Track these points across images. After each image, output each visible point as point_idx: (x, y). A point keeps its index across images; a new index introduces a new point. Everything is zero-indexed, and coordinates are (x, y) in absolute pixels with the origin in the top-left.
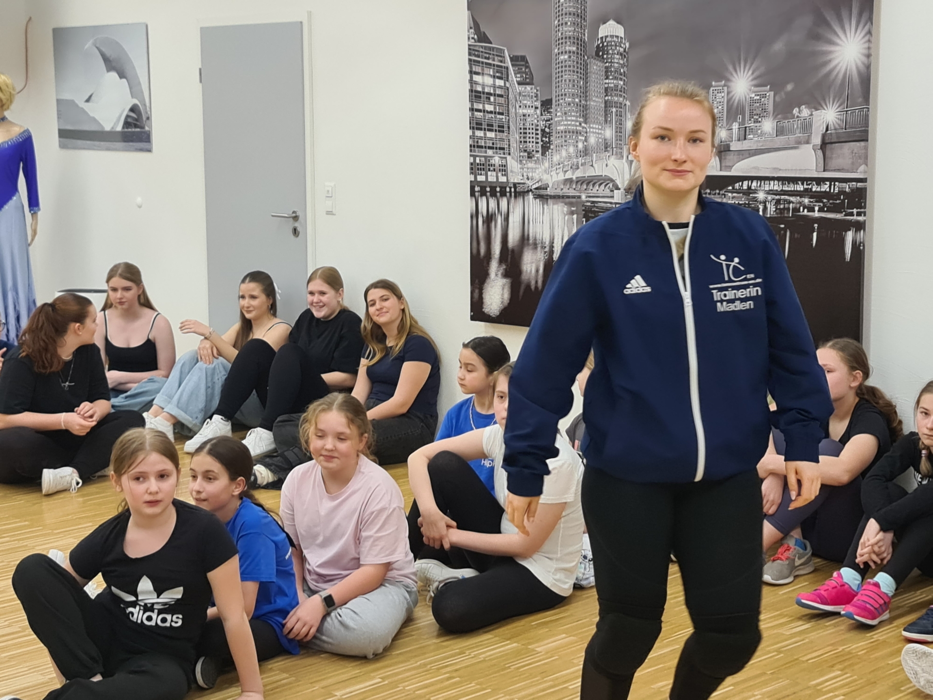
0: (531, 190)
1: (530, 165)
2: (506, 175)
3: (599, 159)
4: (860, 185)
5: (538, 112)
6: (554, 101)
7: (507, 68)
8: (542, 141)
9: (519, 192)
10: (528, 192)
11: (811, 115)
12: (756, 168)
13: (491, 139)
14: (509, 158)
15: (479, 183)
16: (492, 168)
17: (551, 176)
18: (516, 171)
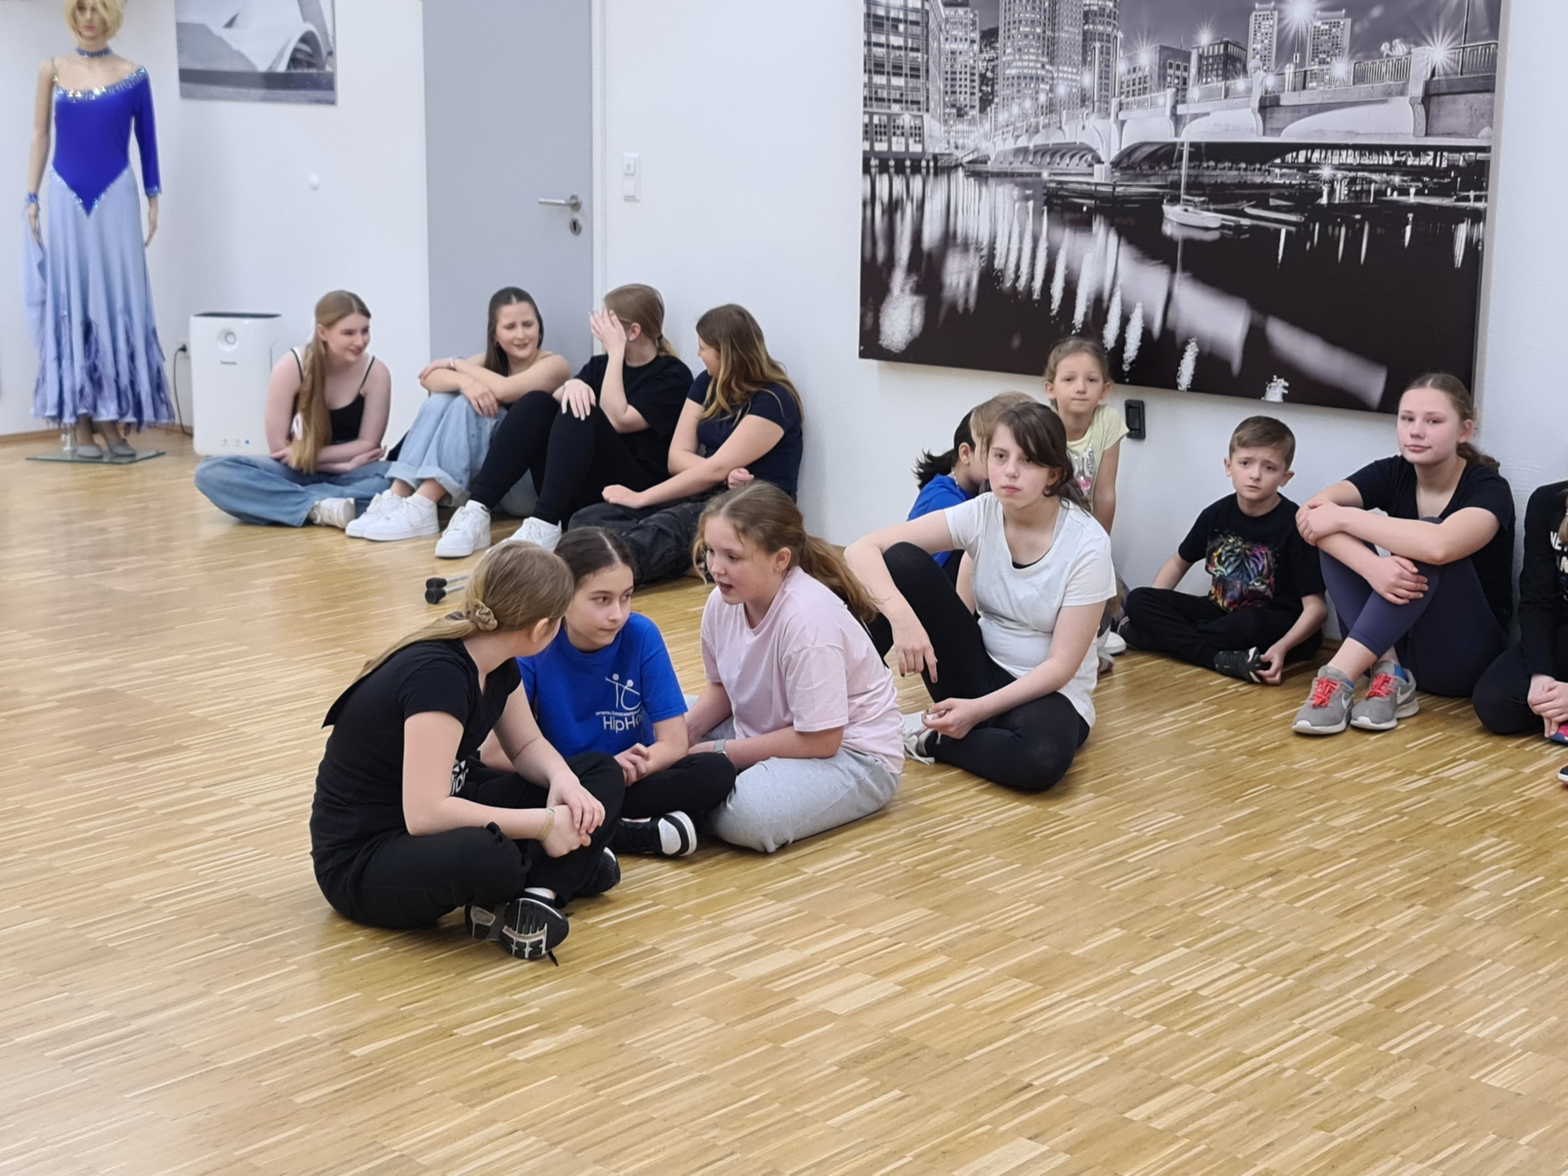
0: (961, 165)
1: (960, 127)
2: (922, 142)
3: (1071, 118)
4: (1481, 156)
5: (976, 47)
6: (1001, 32)
8: (981, 91)
9: (942, 168)
10: (956, 167)
11: (1409, 53)
12: (1321, 132)
13: (899, 88)
14: (926, 116)
15: (878, 155)
16: (898, 132)
17: (994, 144)
18: (938, 136)
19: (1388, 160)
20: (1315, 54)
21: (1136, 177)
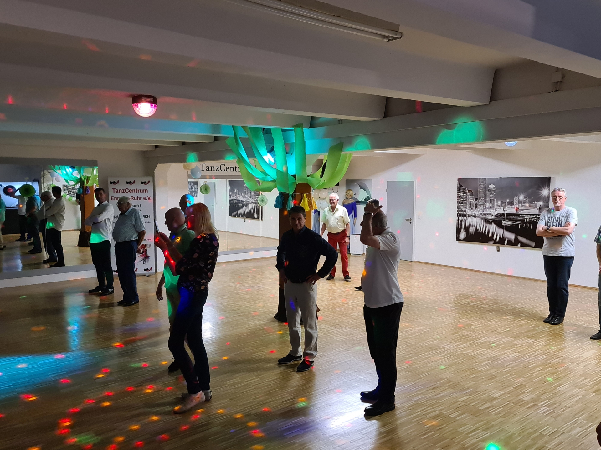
1: (472, 211)
2: (466, 212)
3: (489, 210)
5: (474, 201)
6: (478, 199)
7: (467, 192)
8: (475, 206)
9: (469, 216)
10: (471, 216)
11: (537, 203)
12: (525, 212)
13: (463, 205)
14: (467, 209)
15: (459, 214)
16: (462, 211)
17: (477, 213)
18: (468, 212)
19: (534, 216)
20: (524, 203)
21: (498, 218)
